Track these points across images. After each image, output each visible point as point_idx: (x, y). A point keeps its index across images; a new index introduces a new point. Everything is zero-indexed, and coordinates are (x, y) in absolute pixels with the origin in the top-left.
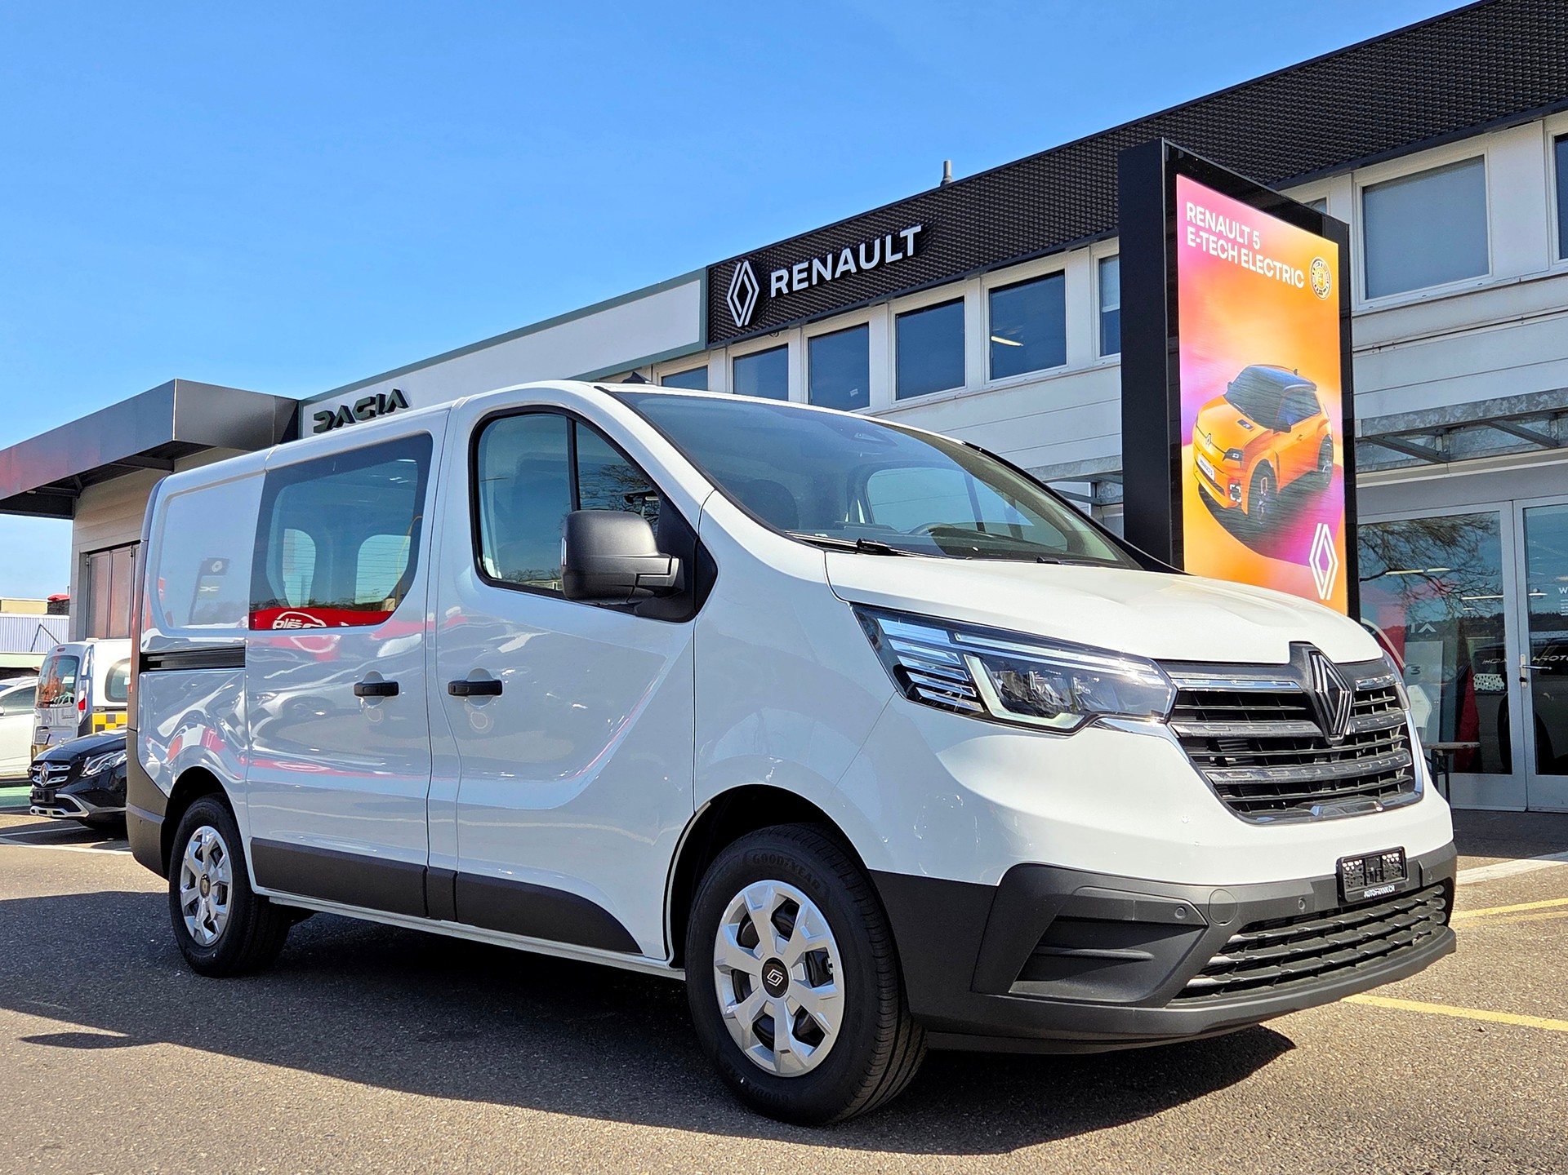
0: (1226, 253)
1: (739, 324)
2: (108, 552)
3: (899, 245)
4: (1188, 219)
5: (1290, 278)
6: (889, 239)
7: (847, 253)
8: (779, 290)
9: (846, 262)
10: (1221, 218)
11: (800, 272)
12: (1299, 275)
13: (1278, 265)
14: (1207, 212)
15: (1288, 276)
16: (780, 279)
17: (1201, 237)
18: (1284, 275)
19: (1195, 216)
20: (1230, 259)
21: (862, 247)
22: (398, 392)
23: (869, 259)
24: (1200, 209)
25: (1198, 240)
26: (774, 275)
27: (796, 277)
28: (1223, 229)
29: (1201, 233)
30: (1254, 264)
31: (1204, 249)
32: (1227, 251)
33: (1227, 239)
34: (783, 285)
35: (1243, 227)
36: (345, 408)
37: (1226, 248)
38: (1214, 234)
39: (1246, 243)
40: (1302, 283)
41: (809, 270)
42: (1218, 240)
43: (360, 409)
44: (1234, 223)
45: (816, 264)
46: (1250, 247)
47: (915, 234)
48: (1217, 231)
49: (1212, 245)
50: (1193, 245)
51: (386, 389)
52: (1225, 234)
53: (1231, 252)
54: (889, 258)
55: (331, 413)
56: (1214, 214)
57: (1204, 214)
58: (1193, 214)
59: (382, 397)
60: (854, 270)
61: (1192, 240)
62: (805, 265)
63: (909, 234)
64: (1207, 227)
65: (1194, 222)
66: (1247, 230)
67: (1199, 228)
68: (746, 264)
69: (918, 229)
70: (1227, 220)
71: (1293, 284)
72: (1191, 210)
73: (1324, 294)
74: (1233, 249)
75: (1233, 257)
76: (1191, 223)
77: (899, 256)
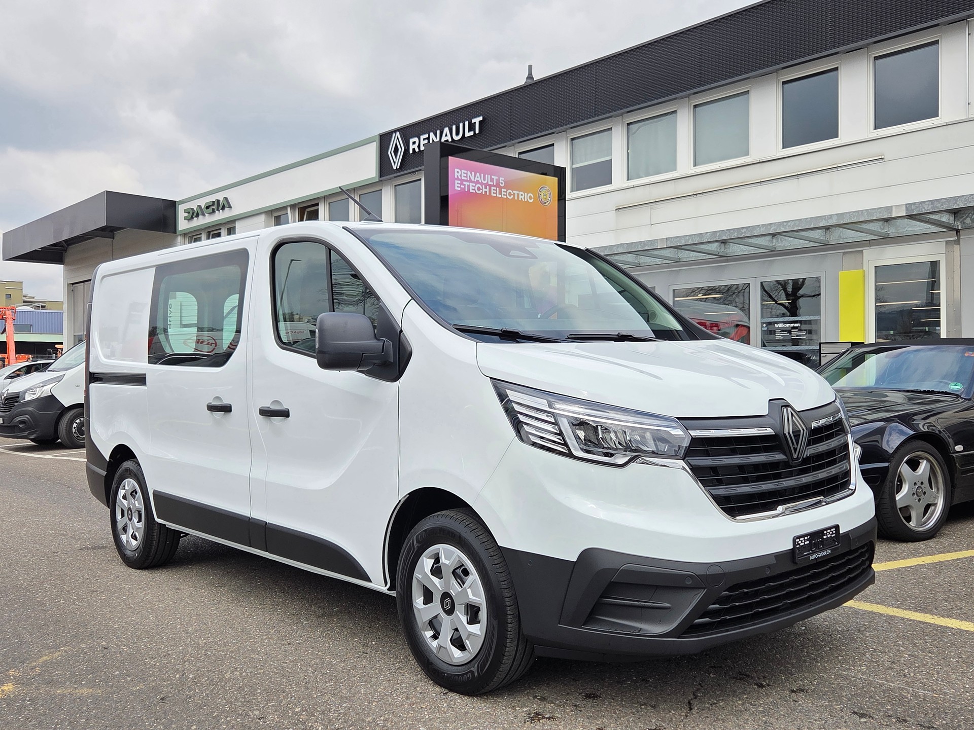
0: (481, 191)
1: (395, 168)
2: (82, 284)
3: (472, 127)
4: (456, 177)
5: (524, 198)
6: (467, 123)
7: (446, 130)
8: (414, 149)
9: (446, 135)
10: (478, 174)
11: (424, 139)
12: (530, 196)
13: (516, 192)
14: (469, 172)
15: (523, 197)
16: (414, 143)
17: (465, 185)
18: (520, 197)
19: (461, 175)
20: (484, 193)
21: (454, 127)
22: (226, 199)
23: (457, 134)
24: (463, 171)
25: (462, 186)
26: (412, 141)
27: (422, 142)
28: (479, 179)
29: (464, 183)
30: (500, 193)
31: (466, 190)
32: (482, 189)
33: (482, 184)
34: (416, 146)
35: (493, 177)
36: (200, 207)
37: (481, 188)
38: (473, 182)
39: (495, 184)
40: (533, 199)
41: (428, 138)
42: (476, 185)
43: (208, 208)
44: (486, 175)
45: (432, 134)
46: (498, 185)
47: (479, 121)
48: (475, 181)
49: (471, 188)
50: (459, 189)
51: (220, 196)
52: (480, 182)
53: (484, 190)
54: (467, 134)
55: (193, 209)
56: (473, 173)
57: (467, 174)
58: (459, 175)
59: (218, 201)
60: (450, 140)
61: (458, 187)
62: (427, 136)
63: (477, 121)
64: (468, 179)
65: (460, 178)
66: (495, 178)
67: (462, 181)
68: (398, 134)
69: (481, 118)
70: (482, 175)
71: (526, 200)
72: (458, 172)
73: (547, 203)
74: (486, 188)
75: (486, 192)
76: (458, 179)
77: (472, 133)
